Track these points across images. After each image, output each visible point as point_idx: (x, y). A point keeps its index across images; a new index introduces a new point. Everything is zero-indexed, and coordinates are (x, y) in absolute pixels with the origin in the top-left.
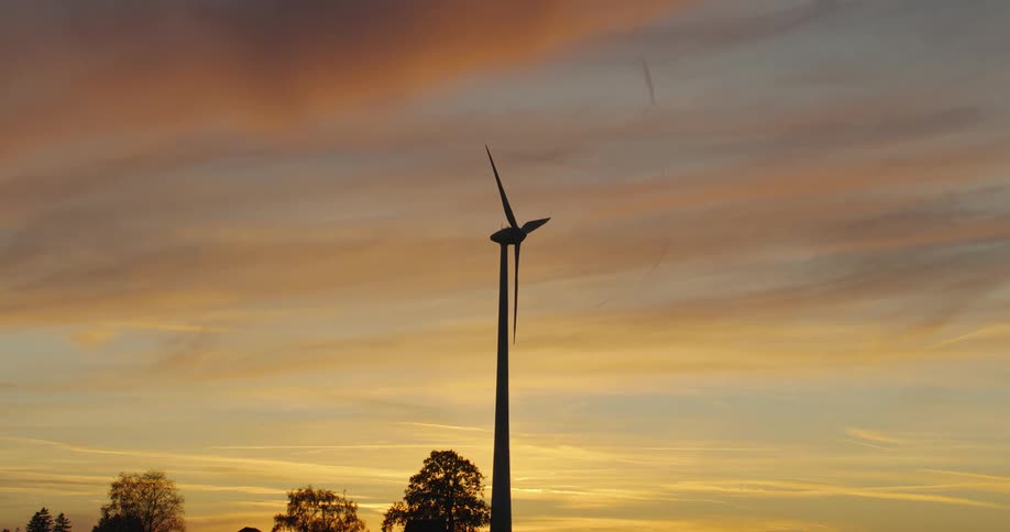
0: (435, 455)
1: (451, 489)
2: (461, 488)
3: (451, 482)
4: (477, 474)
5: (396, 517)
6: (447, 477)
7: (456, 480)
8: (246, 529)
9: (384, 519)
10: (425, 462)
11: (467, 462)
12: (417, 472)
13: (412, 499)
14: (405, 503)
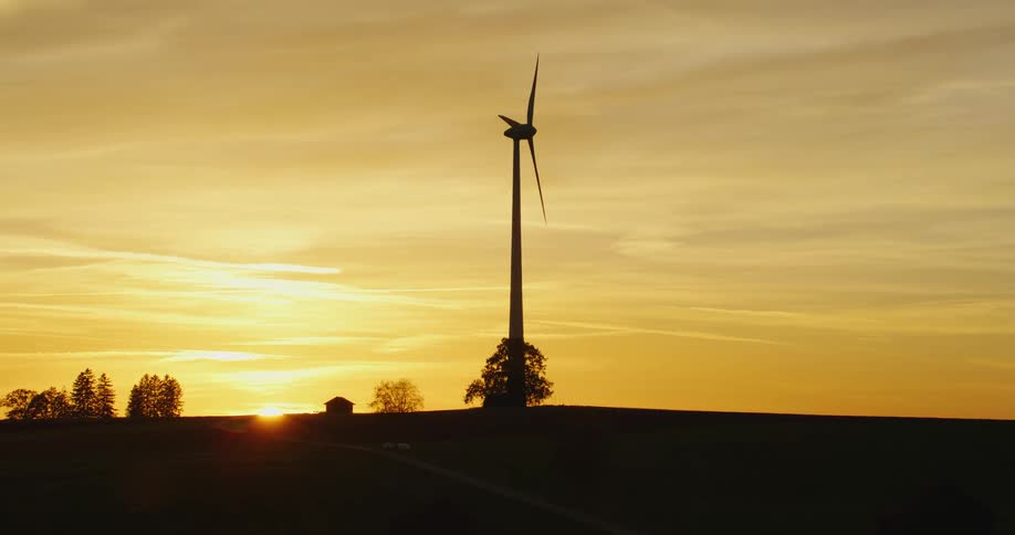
5: (476, 391)
9: (466, 392)
10: (498, 347)
13: (487, 376)
14: (483, 380)
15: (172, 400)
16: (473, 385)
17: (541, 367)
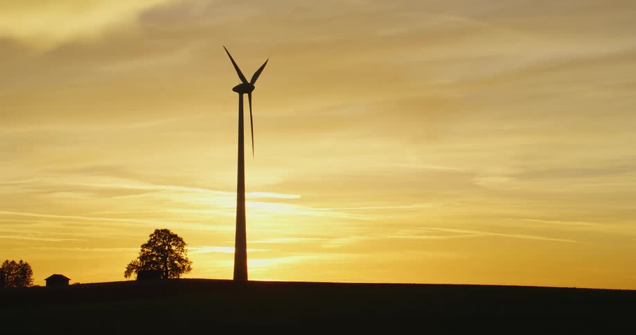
0: (157, 232)
1: (167, 251)
2: (172, 251)
3: (167, 248)
4: (183, 242)
5: (133, 269)
6: (164, 244)
7: (169, 246)
8: (54, 275)
9: (126, 270)
10: (151, 236)
11: (176, 235)
12: (146, 242)
13: (142, 258)
14: (139, 260)
15: (25, 277)
16: (131, 264)
17: (183, 251)
